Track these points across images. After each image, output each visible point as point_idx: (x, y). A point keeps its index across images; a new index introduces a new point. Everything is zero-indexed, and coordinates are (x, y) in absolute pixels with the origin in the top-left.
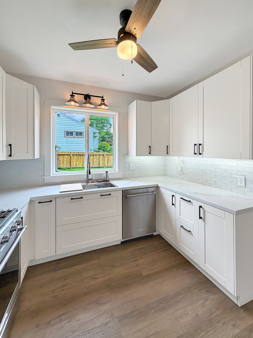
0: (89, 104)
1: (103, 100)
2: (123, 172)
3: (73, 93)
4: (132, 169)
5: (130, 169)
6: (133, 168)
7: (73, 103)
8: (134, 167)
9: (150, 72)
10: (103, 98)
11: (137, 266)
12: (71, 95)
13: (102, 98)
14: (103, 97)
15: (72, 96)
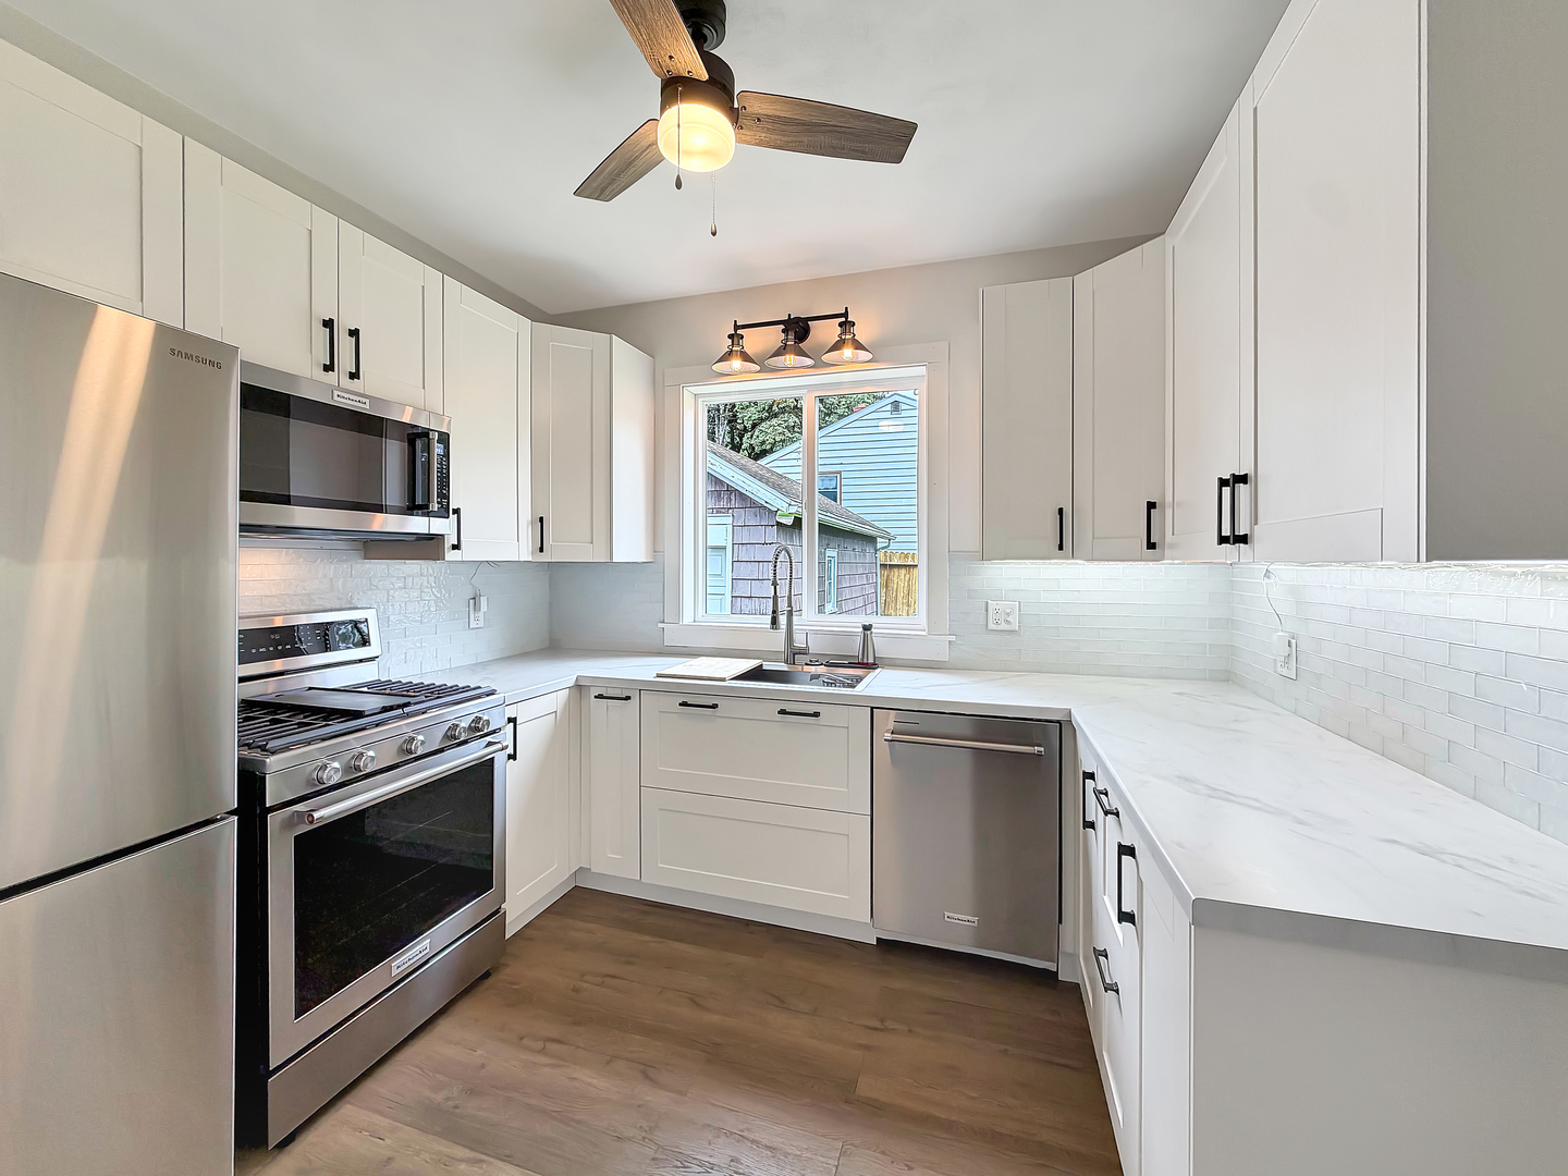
0: (792, 356)
1: (847, 325)
2: (953, 638)
3: (737, 327)
4: (1004, 626)
5: (992, 626)
6: (1008, 622)
7: (736, 364)
8: (1014, 619)
9: (898, 159)
10: (847, 318)
11: (867, 1048)
12: (730, 337)
13: (843, 319)
14: (845, 315)
15: (735, 337)
